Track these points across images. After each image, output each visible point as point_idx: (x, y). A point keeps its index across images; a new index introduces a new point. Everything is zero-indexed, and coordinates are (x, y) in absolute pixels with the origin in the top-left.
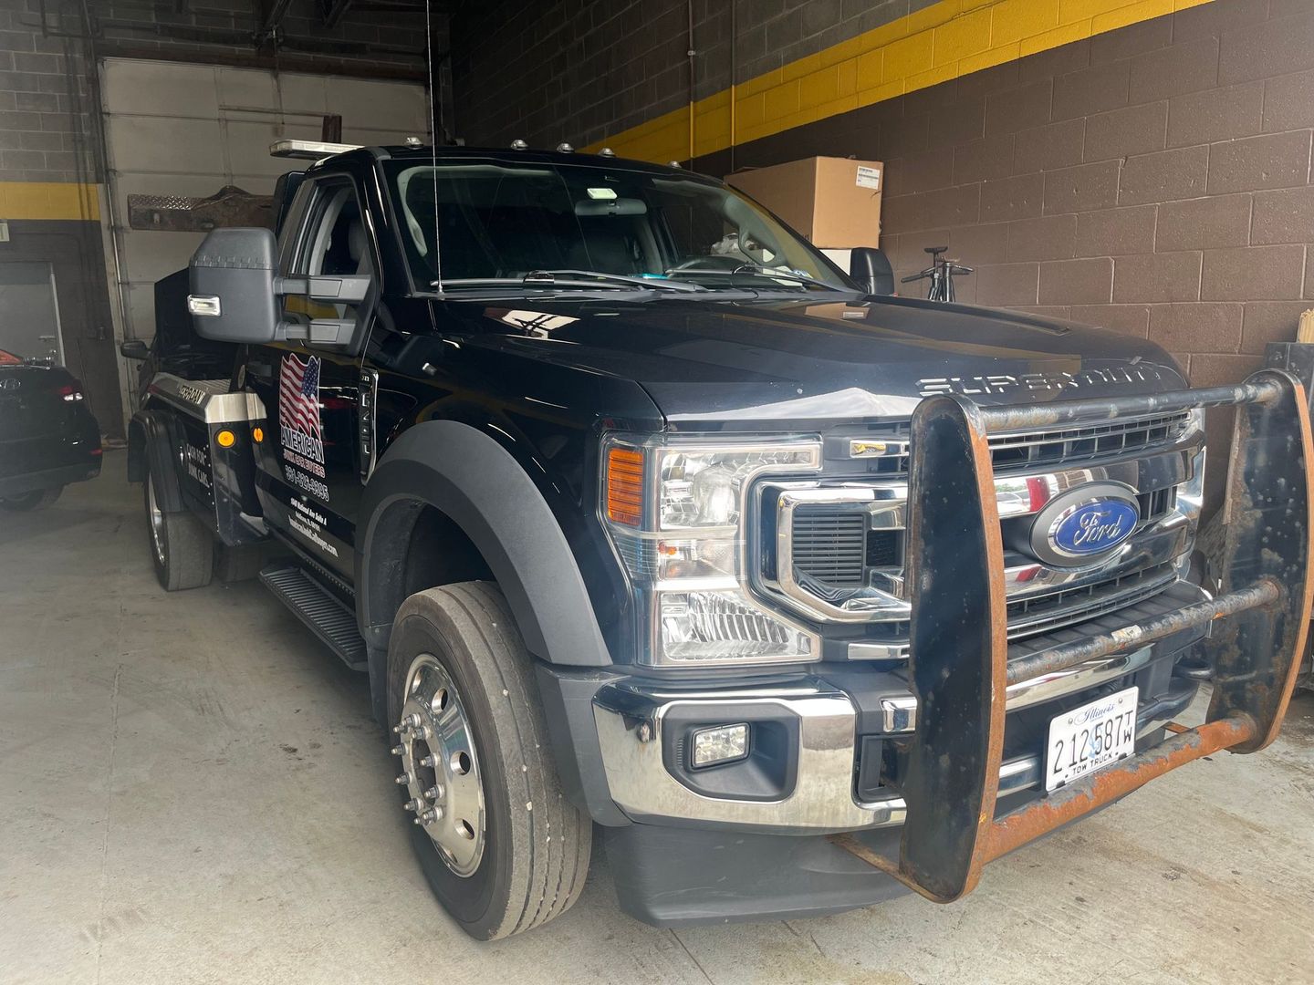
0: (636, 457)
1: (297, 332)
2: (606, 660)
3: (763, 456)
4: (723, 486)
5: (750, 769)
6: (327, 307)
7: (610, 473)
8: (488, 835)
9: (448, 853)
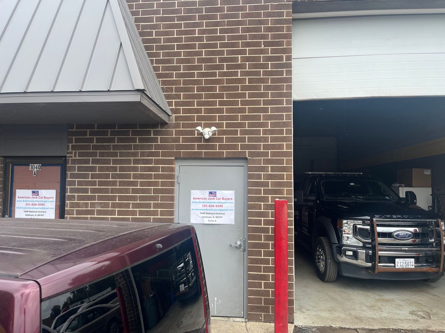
0: (341, 221)
1: (306, 204)
2: (338, 243)
3: (356, 222)
4: (345, 223)
5: (353, 257)
6: (310, 201)
7: (338, 222)
8: (325, 266)
9: (321, 270)
